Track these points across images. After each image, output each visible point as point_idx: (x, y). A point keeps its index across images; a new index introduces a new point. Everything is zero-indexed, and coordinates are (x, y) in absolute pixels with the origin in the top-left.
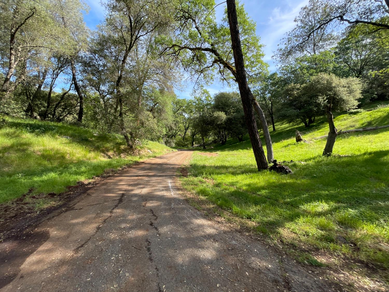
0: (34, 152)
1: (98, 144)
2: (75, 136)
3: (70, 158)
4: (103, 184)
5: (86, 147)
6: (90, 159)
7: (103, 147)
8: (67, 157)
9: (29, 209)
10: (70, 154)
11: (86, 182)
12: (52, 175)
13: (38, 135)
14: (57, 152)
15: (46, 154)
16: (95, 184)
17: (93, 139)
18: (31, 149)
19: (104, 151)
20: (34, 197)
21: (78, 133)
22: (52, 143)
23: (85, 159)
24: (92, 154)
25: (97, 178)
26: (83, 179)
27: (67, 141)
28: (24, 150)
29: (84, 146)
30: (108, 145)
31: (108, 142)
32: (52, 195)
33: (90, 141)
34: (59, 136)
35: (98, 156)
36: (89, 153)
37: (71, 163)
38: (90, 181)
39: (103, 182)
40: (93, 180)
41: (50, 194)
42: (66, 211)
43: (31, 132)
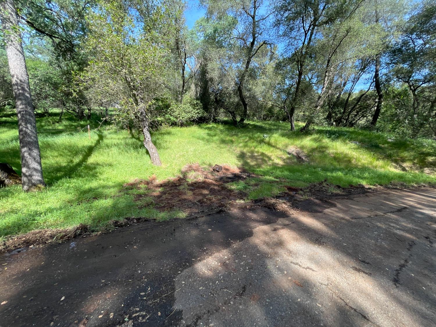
0: (329, 154)
1: (392, 152)
2: (365, 141)
3: (356, 163)
4: (385, 193)
5: (374, 155)
6: (376, 167)
7: (398, 156)
8: (353, 161)
9: (326, 190)
10: (356, 159)
11: (367, 187)
12: (340, 174)
13: (333, 140)
14: (346, 156)
15: (337, 156)
16: (375, 191)
17: (386, 145)
18: (328, 151)
19: (398, 161)
20: (328, 185)
21: (368, 138)
22: (342, 148)
23: (370, 166)
24: (380, 163)
25: (379, 186)
26: (364, 183)
27: (356, 146)
28: (323, 152)
29: (372, 153)
30: (406, 154)
31: (407, 151)
32: (339, 187)
33: (381, 148)
34: (349, 141)
35: (388, 165)
36: (376, 161)
37: (355, 168)
38: (371, 187)
39: (385, 191)
40: (374, 187)
41: (337, 186)
42: (347, 199)
43: (328, 138)
